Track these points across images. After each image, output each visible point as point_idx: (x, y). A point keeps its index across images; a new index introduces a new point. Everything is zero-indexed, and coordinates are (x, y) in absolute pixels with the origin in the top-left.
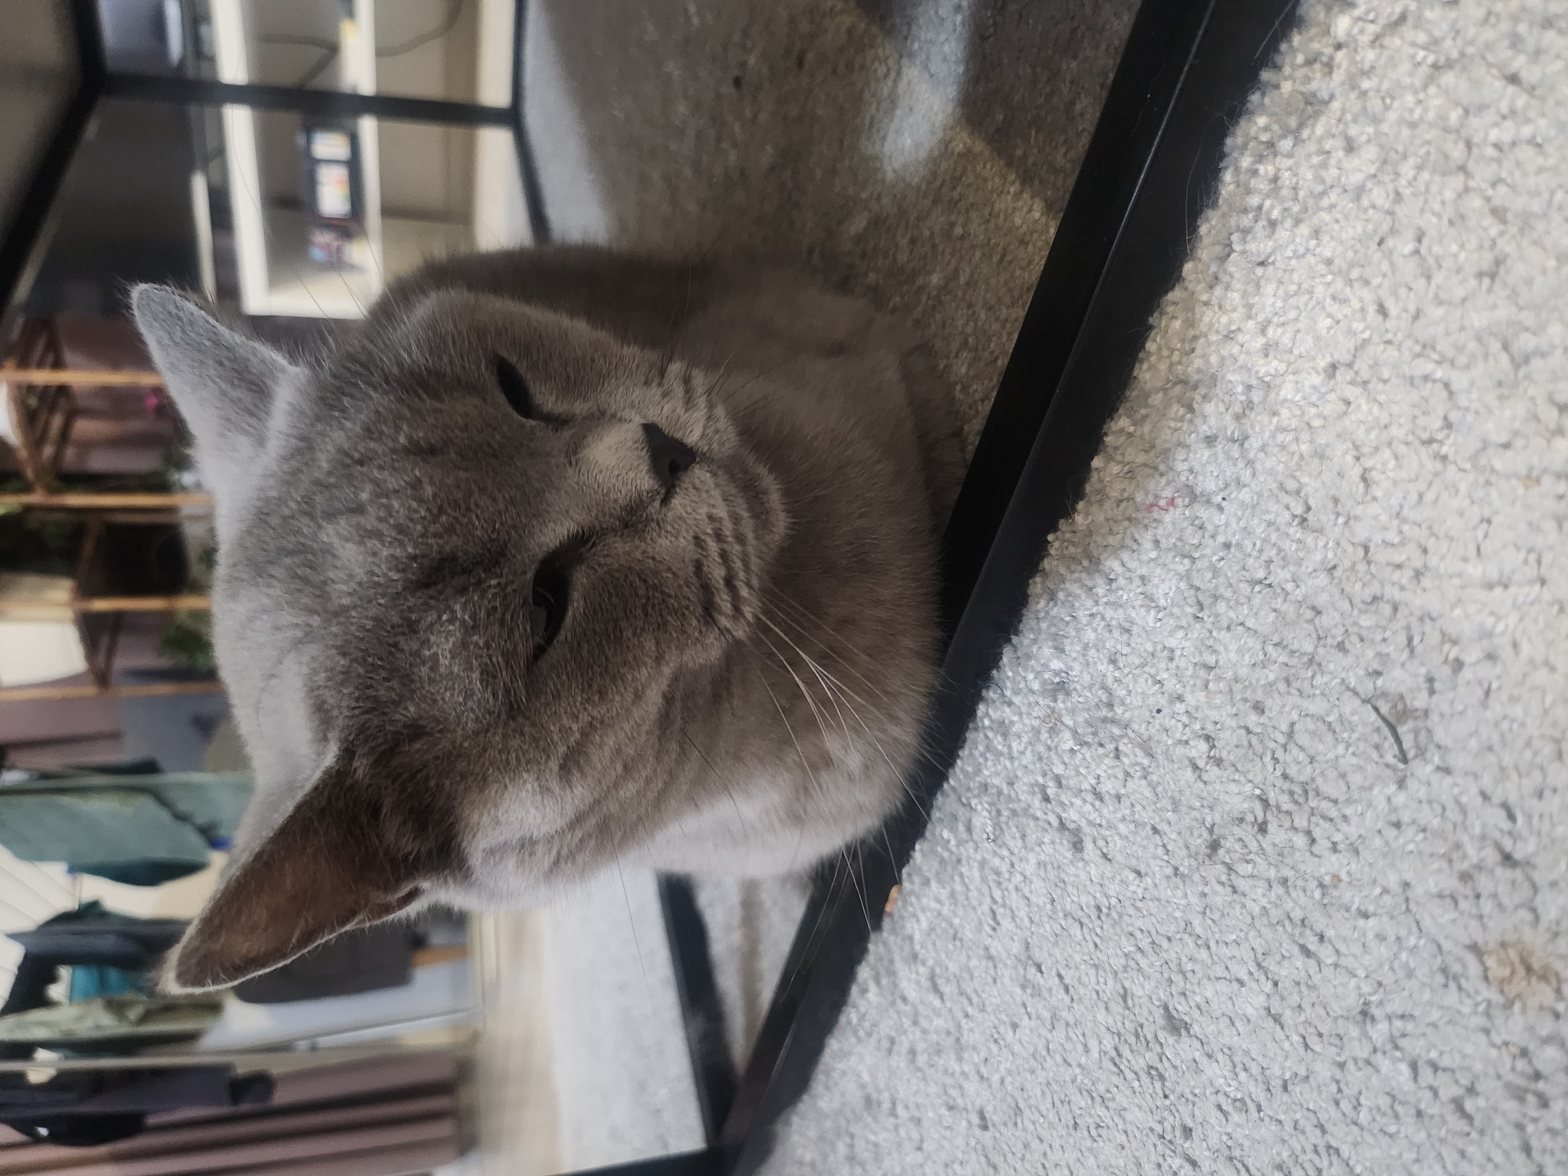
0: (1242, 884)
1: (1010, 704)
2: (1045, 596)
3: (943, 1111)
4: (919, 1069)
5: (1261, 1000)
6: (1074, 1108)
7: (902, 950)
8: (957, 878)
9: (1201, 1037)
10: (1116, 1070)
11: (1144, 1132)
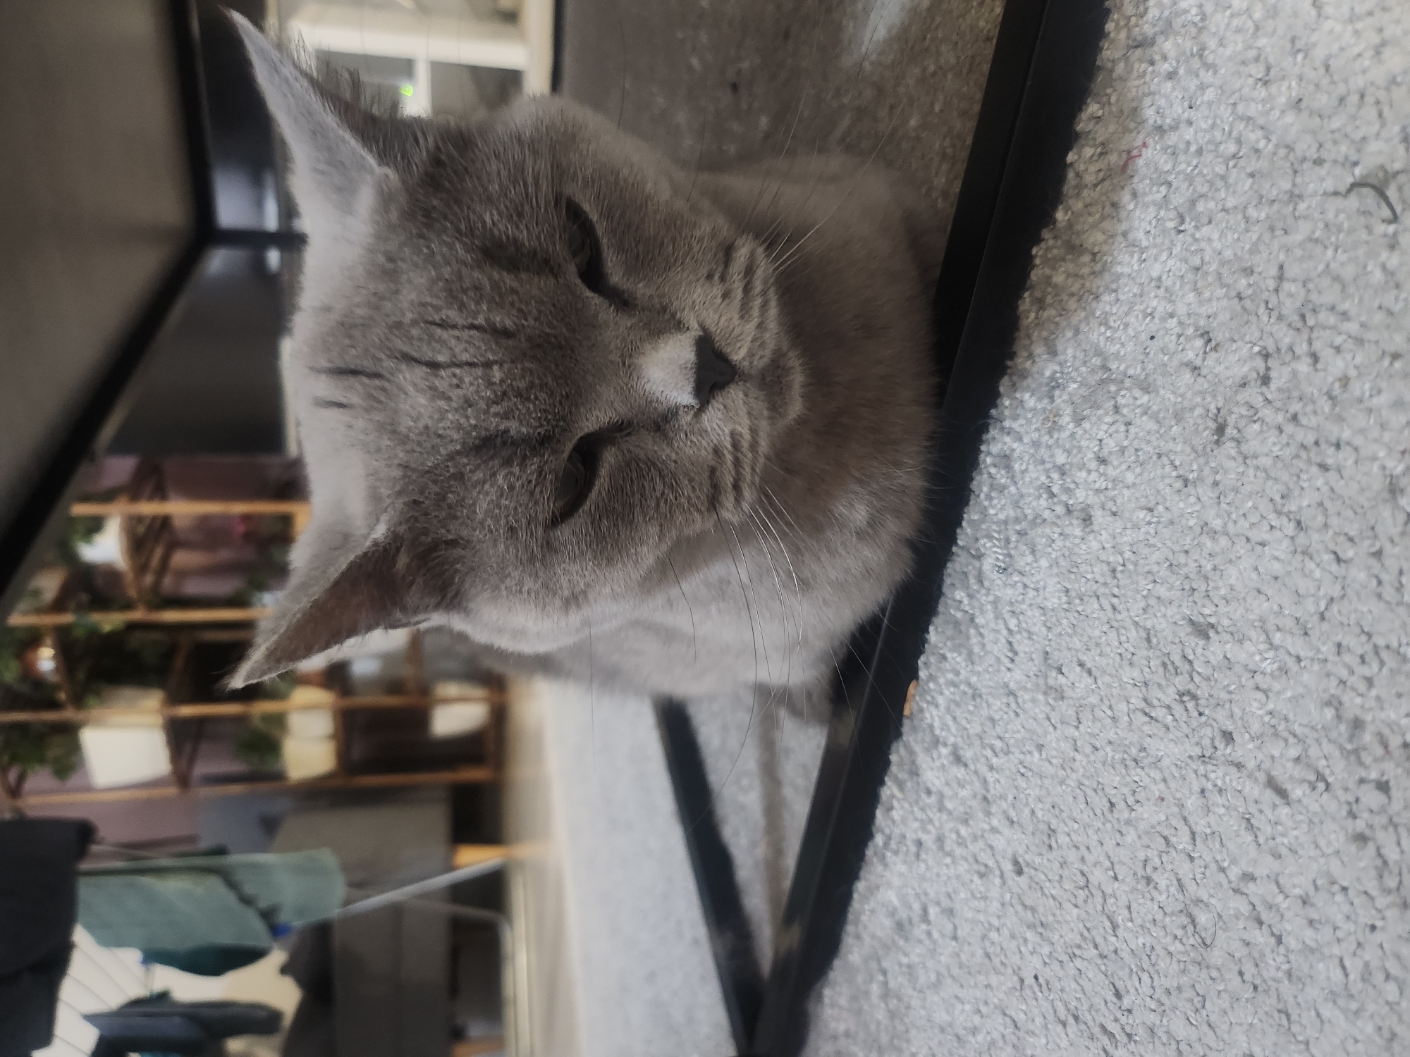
1: (1009, 432)
3: (976, 882)
4: (948, 854)
5: (1285, 548)
6: (1108, 789)
9: (1230, 629)
10: (1147, 719)
11: (1183, 765)
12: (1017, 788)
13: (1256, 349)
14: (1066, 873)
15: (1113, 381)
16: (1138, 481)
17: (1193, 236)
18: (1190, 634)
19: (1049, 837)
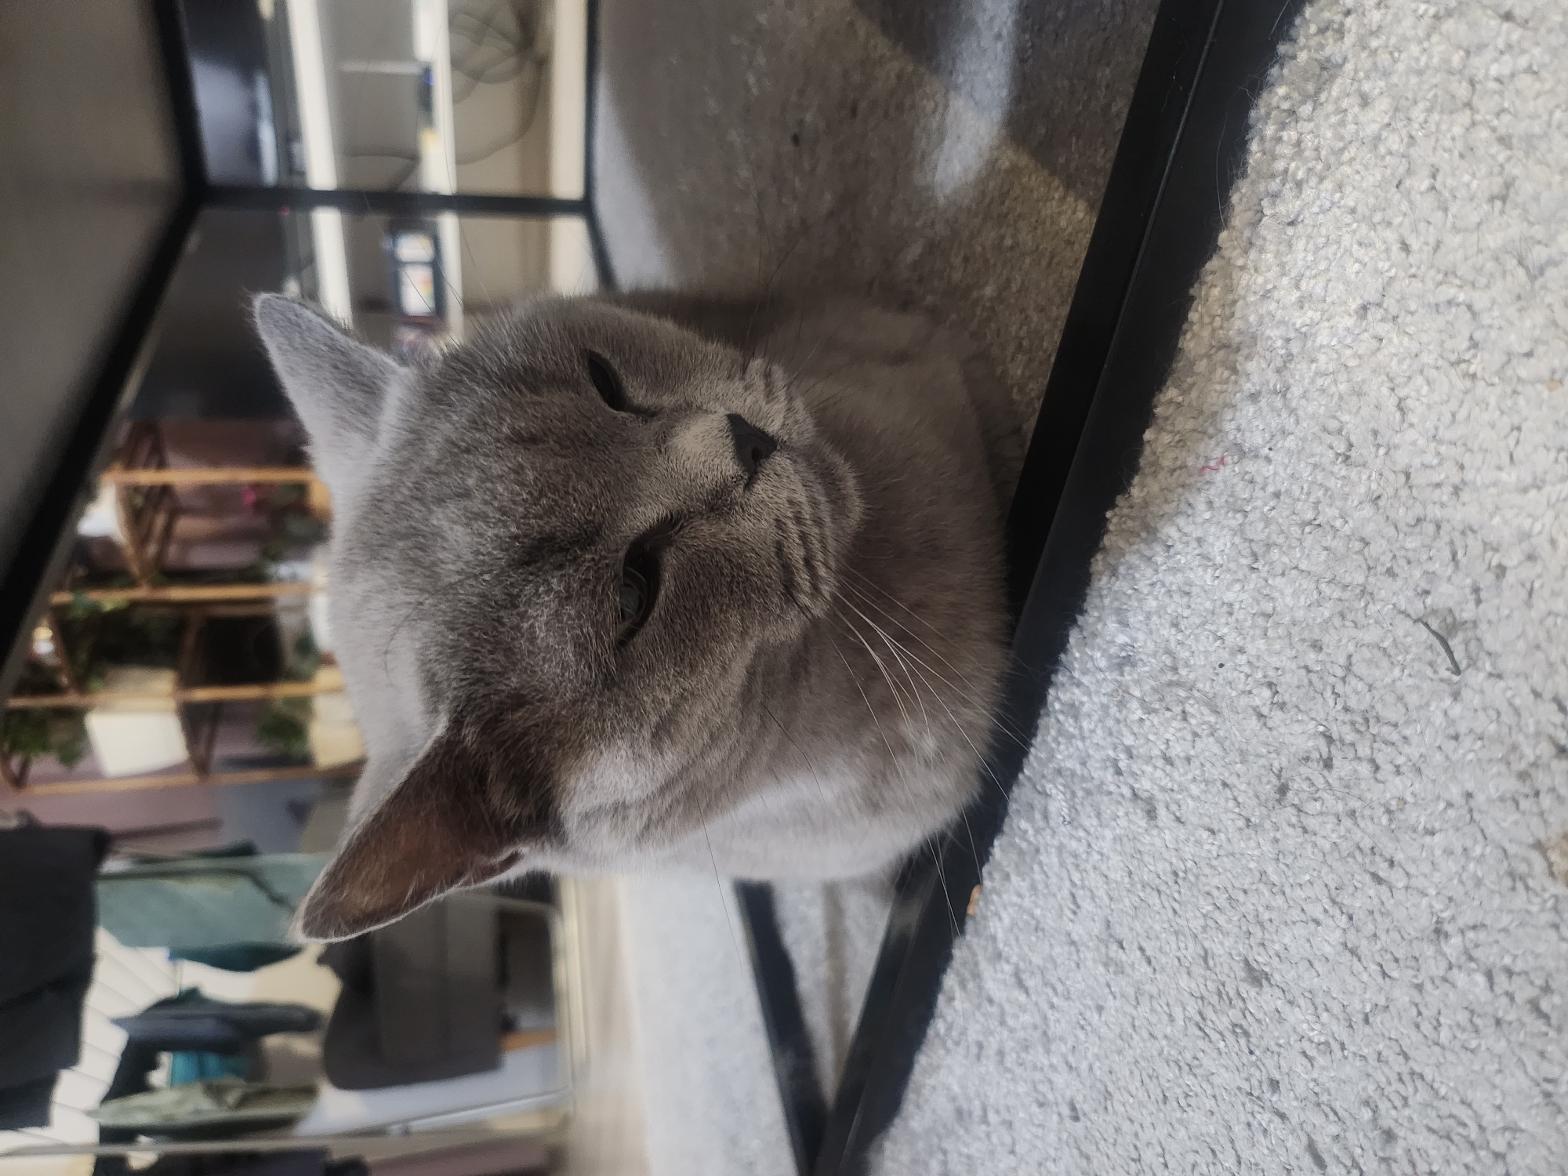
0: (1312, 823)
1: (1079, 684)
2: (1107, 573)
3: (1035, 1109)
4: (1008, 1070)
5: (1336, 936)
6: (1162, 1081)
7: (986, 950)
8: (1036, 867)
9: (1282, 986)
10: (1201, 1034)
11: (1232, 1092)
12: (1076, 1036)
13: (1321, 729)
14: (1120, 1140)
15: (1182, 686)
16: (1203, 798)
17: (1266, 579)
18: (1244, 974)
19: (1106, 1099)
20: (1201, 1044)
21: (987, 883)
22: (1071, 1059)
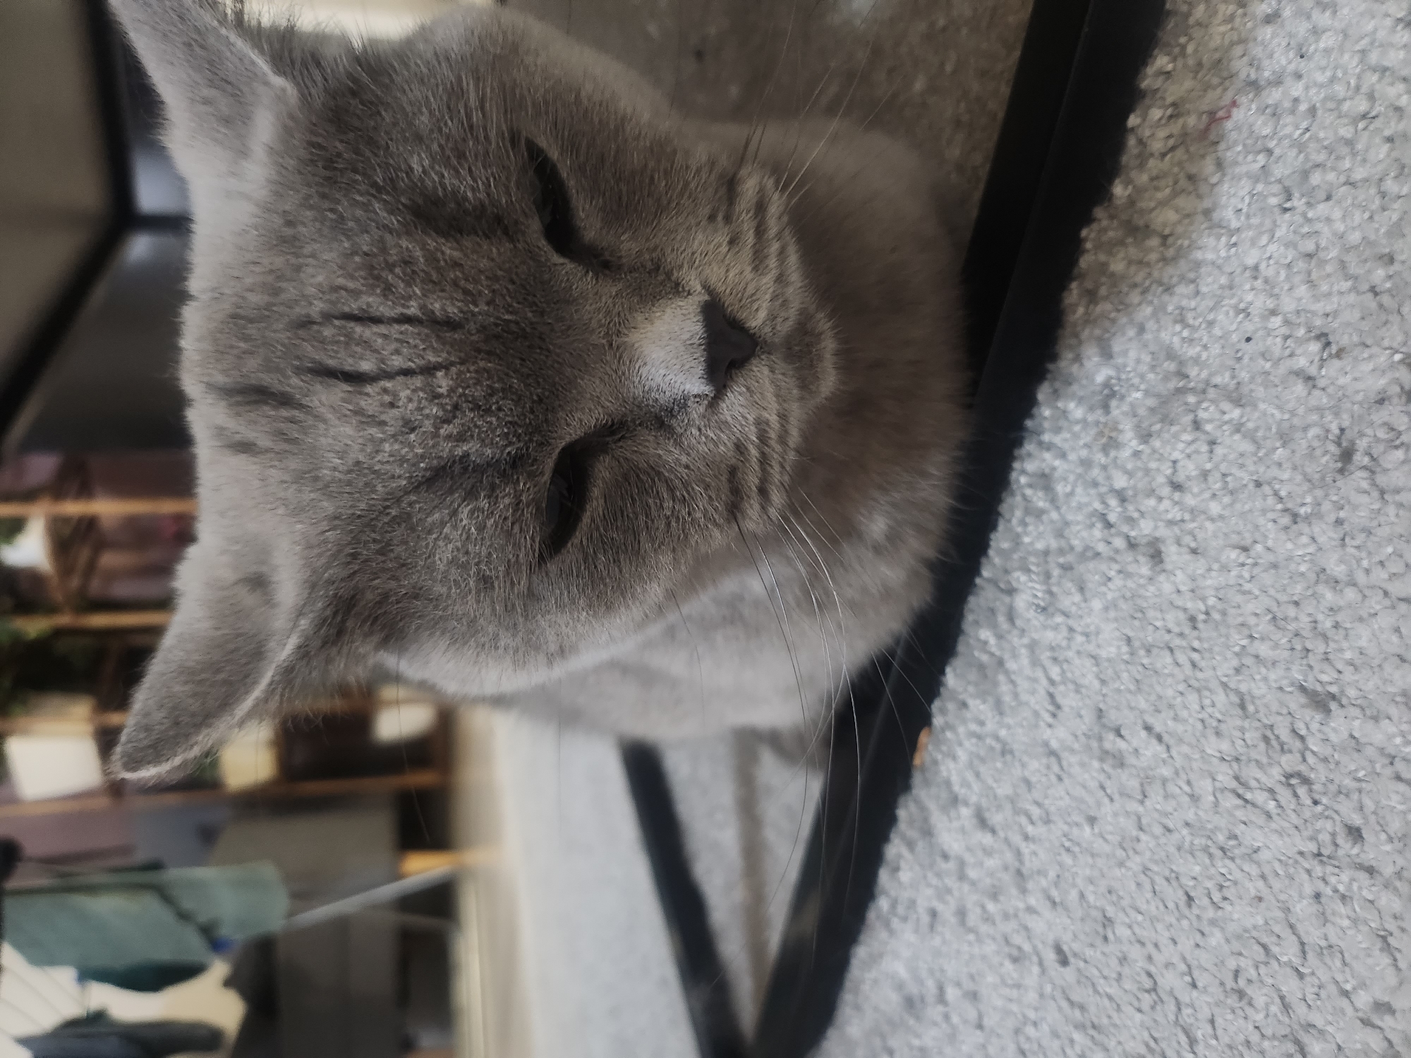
7: (938, 799)
9: (1359, 702)
10: (1240, 802)
11: (1291, 861)
12: (1061, 865)
13: (1398, 357)
14: (1126, 971)
15: (1192, 390)
16: (1226, 513)
17: (1304, 215)
18: (1303, 706)
19: (1104, 926)
20: (1240, 814)
21: (938, 721)
22: (1055, 893)
